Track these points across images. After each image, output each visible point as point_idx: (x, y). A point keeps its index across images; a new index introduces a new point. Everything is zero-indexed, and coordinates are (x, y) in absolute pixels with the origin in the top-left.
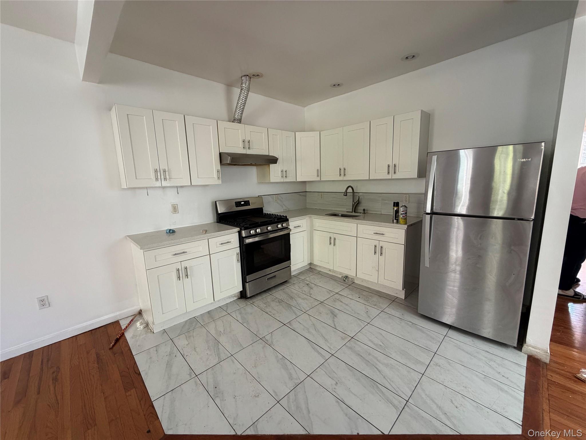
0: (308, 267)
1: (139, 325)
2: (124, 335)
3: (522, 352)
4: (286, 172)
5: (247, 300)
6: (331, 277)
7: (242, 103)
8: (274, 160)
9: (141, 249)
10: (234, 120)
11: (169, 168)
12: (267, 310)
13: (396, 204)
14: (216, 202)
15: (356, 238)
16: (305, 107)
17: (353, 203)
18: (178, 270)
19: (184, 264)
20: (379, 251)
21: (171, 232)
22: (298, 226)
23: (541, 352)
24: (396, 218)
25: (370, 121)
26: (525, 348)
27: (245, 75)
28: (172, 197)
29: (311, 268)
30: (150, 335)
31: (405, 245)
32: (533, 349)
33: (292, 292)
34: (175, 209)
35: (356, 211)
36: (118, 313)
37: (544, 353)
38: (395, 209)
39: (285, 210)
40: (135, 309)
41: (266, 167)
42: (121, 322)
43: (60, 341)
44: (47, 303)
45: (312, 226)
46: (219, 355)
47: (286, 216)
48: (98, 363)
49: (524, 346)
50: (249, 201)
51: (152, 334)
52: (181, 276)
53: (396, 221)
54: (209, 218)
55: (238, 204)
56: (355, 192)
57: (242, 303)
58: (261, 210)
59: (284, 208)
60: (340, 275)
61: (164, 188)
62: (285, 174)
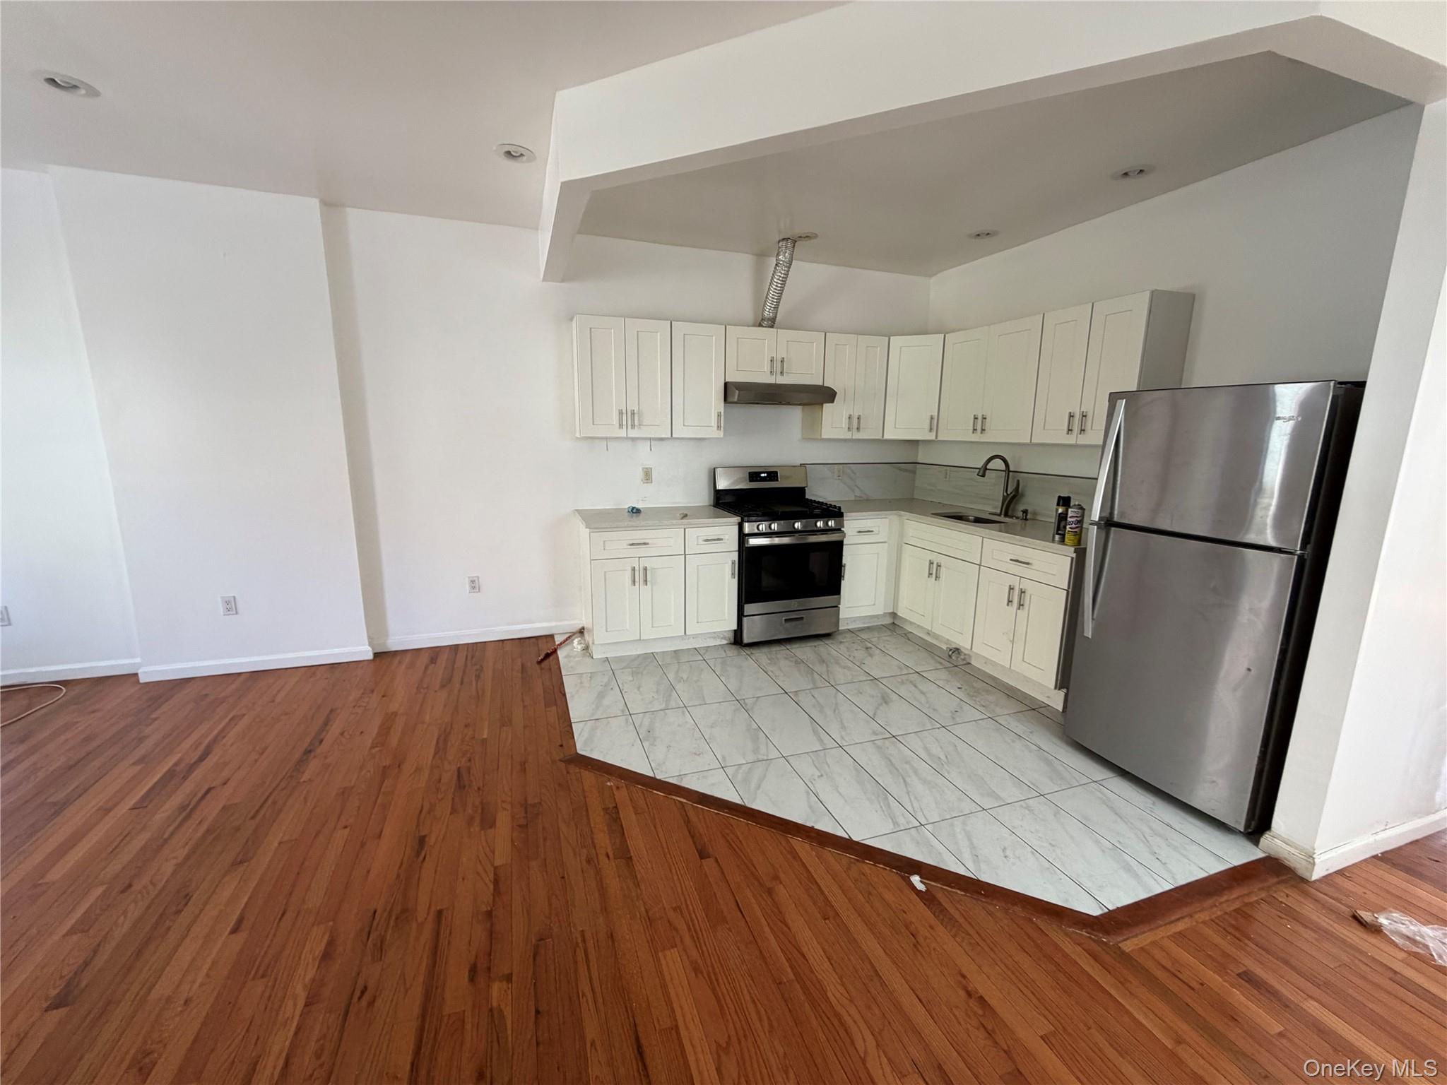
0: (888, 621)
1: (576, 643)
2: (557, 654)
3: (1260, 847)
4: (858, 418)
5: (744, 648)
6: (927, 648)
7: (776, 289)
8: (827, 395)
9: (586, 528)
10: (762, 319)
11: (641, 408)
12: (769, 668)
13: (1065, 501)
14: (714, 469)
15: (978, 567)
16: (931, 276)
17: (1005, 494)
18: (634, 569)
19: (644, 563)
20: (1017, 598)
21: (635, 511)
22: (866, 530)
23: (1298, 855)
24: (1060, 532)
25: (1044, 315)
26: (1266, 840)
27: (783, 239)
28: (645, 456)
29: (893, 625)
30: (588, 660)
31: (1070, 590)
32: (1284, 845)
33: (829, 654)
34: (648, 476)
35: (1010, 513)
36: (553, 624)
37: (1303, 857)
38: (1060, 510)
39: (857, 499)
40: (576, 624)
41: (817, 407)
42: (556, 637)
43: (485, 642)
44: (477, 586)
45: (902, 535)
46: (667, 702)
47: (840, 507)
48: (522, 673)
49: (1267, 836)
50: (777, 472)
51: (590, 659)
52: (637, 579)
53: (1060, 538)
54: (703, 498)
55: (754, 476)
56: (1011, 469)
57: (733, 652)
58: (801, 491)
59: (858, 493)
60: (946, 644)
61: (633, 439)
62: (855, 422)
